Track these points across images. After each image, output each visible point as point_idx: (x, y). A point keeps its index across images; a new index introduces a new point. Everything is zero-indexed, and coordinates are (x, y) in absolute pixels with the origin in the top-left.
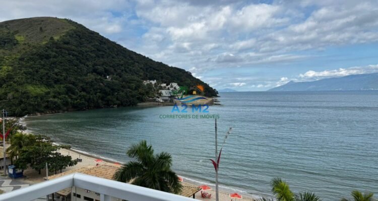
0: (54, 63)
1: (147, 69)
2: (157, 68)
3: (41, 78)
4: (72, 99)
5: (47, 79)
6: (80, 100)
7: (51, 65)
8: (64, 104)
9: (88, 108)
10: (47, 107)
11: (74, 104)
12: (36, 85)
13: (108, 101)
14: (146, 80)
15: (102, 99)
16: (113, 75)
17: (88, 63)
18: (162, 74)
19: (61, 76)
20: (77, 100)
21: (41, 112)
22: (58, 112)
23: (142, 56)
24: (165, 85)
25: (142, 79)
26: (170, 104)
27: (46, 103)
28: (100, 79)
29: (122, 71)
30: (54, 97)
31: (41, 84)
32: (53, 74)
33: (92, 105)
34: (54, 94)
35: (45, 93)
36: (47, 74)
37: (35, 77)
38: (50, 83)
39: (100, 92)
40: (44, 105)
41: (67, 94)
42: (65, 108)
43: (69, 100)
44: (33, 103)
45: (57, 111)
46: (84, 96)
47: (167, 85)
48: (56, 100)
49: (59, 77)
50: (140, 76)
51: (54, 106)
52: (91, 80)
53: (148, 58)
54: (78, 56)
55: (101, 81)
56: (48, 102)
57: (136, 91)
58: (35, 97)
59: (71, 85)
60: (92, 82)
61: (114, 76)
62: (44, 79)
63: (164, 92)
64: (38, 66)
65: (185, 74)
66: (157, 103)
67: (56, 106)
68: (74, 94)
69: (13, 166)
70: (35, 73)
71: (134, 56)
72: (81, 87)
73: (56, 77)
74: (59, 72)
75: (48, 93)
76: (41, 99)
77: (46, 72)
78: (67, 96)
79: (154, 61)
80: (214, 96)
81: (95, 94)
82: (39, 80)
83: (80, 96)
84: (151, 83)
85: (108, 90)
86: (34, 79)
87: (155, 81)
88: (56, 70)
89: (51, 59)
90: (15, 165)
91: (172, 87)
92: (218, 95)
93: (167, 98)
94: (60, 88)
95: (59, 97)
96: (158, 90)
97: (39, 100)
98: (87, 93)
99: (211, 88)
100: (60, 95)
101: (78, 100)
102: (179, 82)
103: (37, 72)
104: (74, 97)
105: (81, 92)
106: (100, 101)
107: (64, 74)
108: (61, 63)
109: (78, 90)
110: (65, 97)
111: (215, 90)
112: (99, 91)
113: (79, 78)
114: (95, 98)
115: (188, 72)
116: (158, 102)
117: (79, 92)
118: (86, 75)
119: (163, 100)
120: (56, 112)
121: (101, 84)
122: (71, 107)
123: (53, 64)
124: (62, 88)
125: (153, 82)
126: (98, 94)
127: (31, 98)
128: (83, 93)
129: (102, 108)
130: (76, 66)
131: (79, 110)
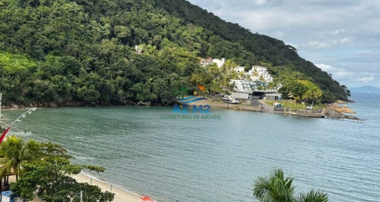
0: (46, 15)
1: (208, 36)
2: (227, 36)
3: (22, 42)
4: (73, 83)
5: (33, 43)
6: (88, 86)
7: (39, 18)
8: (59, 93)
9: (100, 104)
10: (30, 95)
11: (76, 93)
12: (13, 53)
13: (135, 93)
14: (206, 58)
15: (125, 87)
16: (147, 44)
17: (103, 19)
18: (236, 47)
19: (57, 39)
20: (81, 86)
21: (20, 104)
22: (49, 106)
23: (201, 9)
24: (242, 69)
25: (198, 55)
26: (250, 108)
27: (30, 88)
28: (124, 51)
29: (163, 37)
30: (44, 78)
31: (22, 53)
32: (43, 35)
33: (108, 98)
34: (43, 73)
35: (29, 68)
36: (32, 34)
37: (13, 40)
38: (36, 51)
39: (122, 75)
40: (26, 90)
41: (65, 73)
42: (61, 100)
43: (69, 85)
44: (7, 85)
45: (46, 104)
46: (93, 79)
47: (247, 70)
48: (46, 83)
49: (52, 41)
50: (196, 48)
51: (43, 94)
52: (107, 50)
53: (211, 14)
54: (87, 5)
55: (126, 54)
56: (32, 85)
57: (186, 78)
58: (12, 75)
59: (73, 58)
60: (110, 54)
61: (149, 46)
62: (28, 42)
63: (238, 83)
64: (18, 18)
65: (283, 50)
66: (226, 105)
67: (45, 94)
68: (77, 74)
69: (11, 193)
70: (13, 31)
71: (187, 10)
72: (91, 63)
73: (47, 40)
74: (53, 32)
75: (33, 70)
76: (22, 80)
77: (31, 30)
78: (65, 78)
79: (224, 21)
80: (341, 99)
81: (114, 78)
82: (18, 45)
83: (87, 79)
84: (215, 65)
85: (136, 71)
86: (10, 43)
87: (223, 59)
88: (48, 29)
89: (40, 8)
90: (13, 190)
91: (255, 74)
92: (349, 98)
93: (246, 96)
94: (53, 61)
95: (53, 78)
96: (228, 80)
97: (18, 81)
98: (100, 74)
99: (337, 83)
100: (53, 75)
101: (84, 87)
102: (270, 65)
103: (16, 29)
104: (77, 80)
105: (89, 71)
106: (121, 92)
107: (61, 37)
108: (58, 15)
109: (85, 68)
110: (62, 80)
111: (343, 86)
112: (120, 72)
113: (88, 45)
114: (113, 86)
115: (289, 46)
116: (228, 101)
117: (85, 72)
118: (99, 41)
119: (236, 99)
120: (44, 106)
121: (126, 60)
122: (70, 98)
123: (44, 17)
124: (57, 62)
125: (220, 63)
126: (119, 78)
127: (5, 76)
128: (94, 75)
129: (124, 105)
130: (82, 22)
131: (83, 106)
